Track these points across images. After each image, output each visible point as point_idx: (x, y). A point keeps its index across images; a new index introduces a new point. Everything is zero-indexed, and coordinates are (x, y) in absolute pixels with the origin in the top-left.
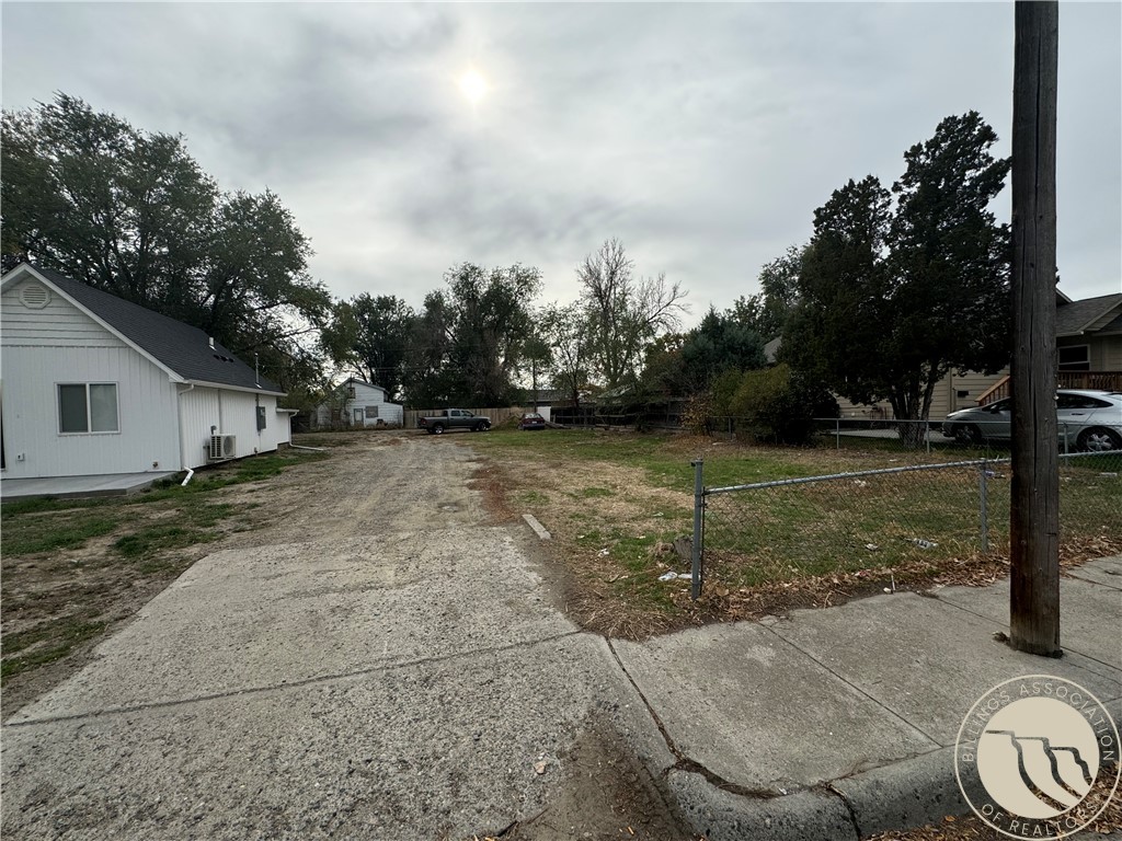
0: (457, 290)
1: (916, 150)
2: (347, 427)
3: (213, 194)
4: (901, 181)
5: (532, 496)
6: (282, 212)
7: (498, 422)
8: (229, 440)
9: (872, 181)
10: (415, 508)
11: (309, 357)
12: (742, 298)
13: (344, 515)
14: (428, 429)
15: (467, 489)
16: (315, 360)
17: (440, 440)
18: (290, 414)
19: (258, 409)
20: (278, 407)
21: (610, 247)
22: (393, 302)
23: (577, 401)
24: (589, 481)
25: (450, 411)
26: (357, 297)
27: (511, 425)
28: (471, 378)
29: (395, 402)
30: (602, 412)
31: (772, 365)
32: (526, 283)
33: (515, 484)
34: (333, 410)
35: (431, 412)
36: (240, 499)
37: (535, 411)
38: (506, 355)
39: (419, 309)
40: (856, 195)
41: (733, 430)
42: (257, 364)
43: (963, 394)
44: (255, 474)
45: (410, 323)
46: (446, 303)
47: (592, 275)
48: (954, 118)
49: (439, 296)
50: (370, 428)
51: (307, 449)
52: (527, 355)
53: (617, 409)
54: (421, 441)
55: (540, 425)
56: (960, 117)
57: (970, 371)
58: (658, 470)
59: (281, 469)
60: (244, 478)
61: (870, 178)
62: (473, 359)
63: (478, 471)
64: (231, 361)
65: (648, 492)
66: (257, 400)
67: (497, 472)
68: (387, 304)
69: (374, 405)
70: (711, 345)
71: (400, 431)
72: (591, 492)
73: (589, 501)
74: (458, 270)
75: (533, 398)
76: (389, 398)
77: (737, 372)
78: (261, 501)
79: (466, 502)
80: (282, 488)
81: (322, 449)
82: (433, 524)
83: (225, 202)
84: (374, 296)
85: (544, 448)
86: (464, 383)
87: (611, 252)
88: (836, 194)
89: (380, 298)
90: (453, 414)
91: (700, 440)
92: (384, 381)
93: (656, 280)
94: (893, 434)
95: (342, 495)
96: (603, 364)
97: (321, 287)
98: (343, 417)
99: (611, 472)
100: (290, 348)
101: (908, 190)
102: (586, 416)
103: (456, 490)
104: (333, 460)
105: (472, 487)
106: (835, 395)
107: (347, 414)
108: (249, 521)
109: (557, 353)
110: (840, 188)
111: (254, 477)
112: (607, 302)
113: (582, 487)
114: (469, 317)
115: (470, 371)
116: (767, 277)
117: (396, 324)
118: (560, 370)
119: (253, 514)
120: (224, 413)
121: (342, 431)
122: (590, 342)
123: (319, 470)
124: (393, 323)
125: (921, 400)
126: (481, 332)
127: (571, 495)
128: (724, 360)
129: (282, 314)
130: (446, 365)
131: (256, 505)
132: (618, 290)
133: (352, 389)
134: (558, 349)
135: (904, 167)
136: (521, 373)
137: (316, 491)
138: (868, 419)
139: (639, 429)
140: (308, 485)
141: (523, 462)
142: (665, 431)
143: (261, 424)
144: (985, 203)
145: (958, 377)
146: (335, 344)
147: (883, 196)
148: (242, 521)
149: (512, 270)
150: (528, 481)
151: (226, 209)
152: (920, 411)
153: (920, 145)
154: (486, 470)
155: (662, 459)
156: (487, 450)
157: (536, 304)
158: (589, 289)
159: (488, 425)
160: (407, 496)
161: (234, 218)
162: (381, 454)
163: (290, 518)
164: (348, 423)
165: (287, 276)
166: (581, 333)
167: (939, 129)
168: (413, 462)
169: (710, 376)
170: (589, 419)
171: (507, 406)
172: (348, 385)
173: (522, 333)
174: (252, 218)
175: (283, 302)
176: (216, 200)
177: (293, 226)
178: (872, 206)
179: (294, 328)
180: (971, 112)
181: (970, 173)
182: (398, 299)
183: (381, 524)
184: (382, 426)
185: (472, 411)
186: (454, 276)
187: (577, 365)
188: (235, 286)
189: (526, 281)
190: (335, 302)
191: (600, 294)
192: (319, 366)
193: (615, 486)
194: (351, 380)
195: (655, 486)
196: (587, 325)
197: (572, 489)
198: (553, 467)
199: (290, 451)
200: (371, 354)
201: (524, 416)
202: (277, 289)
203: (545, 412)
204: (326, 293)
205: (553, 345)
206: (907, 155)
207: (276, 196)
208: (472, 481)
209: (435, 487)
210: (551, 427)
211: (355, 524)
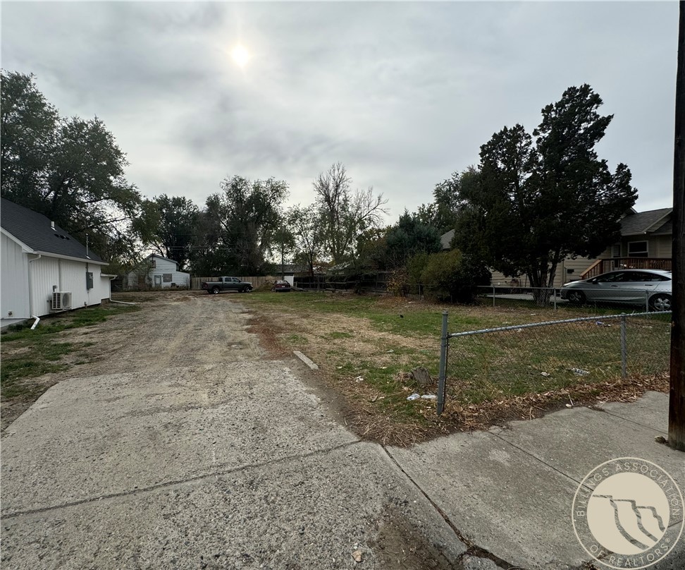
0: (229, 195)
1: (548, 109)
2: (150, 288)
3: (54, 118)
4: (539, 128)
5: (295, 338)
6: (107, 134)
7: (257, 287)
8: (67, 297)
9: (519, 128)
10: (211, 347)
11: (124, 238)
12: (423, 205)
13: (160, 351)
14: (208, 290)
15: (247, 333)
16: (129, 240)
17: (218, 298)
18: (110, 278)
19: (88, 274)
20: (102, 273)
21: (336, 168)
22: (184, 201)
23: (312, 272)
24: (332, 327)
25: (224, 278)
26: (158, 197)
27: (267, 288)
28: (239, 255)
29: (184, 271)
30: (331, 280)
31: (448, 250)
32: (277, 191)
33: (280, 330)
34: (139, 276)
35: (210, 278)
36: (77, 339)
37: (283, 279)
38: (262, 240)
39: (202, 206)
40: (509, 137)
41: (422, 293)
42: (87, 242)
43: (570, 271)
44: (87, 321)
45: (195, 216)
46: (222, 203)
47: (324, 187)
48: (574, 88)
49: (216, 198)
50: (166, 289)
51: (123, 304)
52: (277, 240)
53: (342, 278)
54: (205, 299)
55: (286, 289)
56: (578, 87)
57: (579, 257)
58: (379, 320)
59: (105, 317)
60: (78, 324)
61: (518, 126)
62: (240, 242)
63: (250, 320)
64: (68, 239)
65: (377, 335)
66: (87, 268)
67: (265, 321)
68: (179, 202)
69: (169, 273)
70: (406, 236)
71: (188, 292)
72: (336, 335)
73: (336, 341)
74: (230, 180)
75: (280, 270)
76: (180, 269)
77: (425, 254)
78: (93, 341)
79: (247, 342)
80: (109, 331)
81: (133, 303)
82: (227, 358)
83: (64, 125)
84: (170, 197)
85: (294, 303)
86: (233, 259)
87: (336, 172)
88: (495, 136)
89: (174, 199)
90: (227, 280)
91: (399, 299)
92: (176, 256)
93: (366, 192)
94: (530, 297)
95: (154, 337)
96: (330, 247)
97: (134, 188)
98: (147, 281)
99: (345, 321)
100: (111, 231)
101: (543, 135)
102: (319, 283)
103: (239, 334)
104: (143, 311)
105: (249, 331)
106: (491, 270)
107: (150, 279)
108: (87, 356)
109: (298, 240)
110: (498, 132)
111: (86, 323)
112: (333, 207)
113: (329, 332)
114: (238, 213)
115: (238, 250)
116: (438, 192)
117: (186, 217)
118: (301, 251)
119: (88, 350)
120: (63, 277)
121: (145, 291)
122: (321, 233)
123: (135, 318)
124: (183, 216)
125: (549, 275)
126: (246, 223)
127: (323, 337)
128: (415, 246)
129: (105, 207)
130: (220, 246)
131: (90, 344)
132: (341, 198)
133: (153, 262)
134: (300, 236)
135: (541, 119)
136: (273, 252)
137: (135, 333)
138: (509, 287)
139: (356, 292)
140: (128, 329)
141: (282, 314)
142: (374, 293)
143: (89, 285)
144: (592, 145)
145: (571, 260)
146: (143, 228)
147: (526, 138)
148: (81, 355)
149: (268, 182)
150: (289, 327)
151: (64, 129)
152: (548, 282)
153: (552, 105)
154: (256, 319)
155: (377, 312)
156: (254, 305)
157: (284, 207)
158: (321, 196)
159: (251, 288)
160: (203, 337)
161: (70, 137)
162: (177, 307)
163: (118, 354)
164: (151, 285)
165: (109, 179)
166: (316, 226)
167: (564, 95)
168: (203, 313)
169: (406, 256)
170: (321, 285)
171: (263, 275)
172: (151, 259)
173: (274, 226)
174: (84, 137)
175: (105, 198)
176: (57, 123)
177: (114, 144)
178: (518, 145)
179: (114, 217)
180: (585, 85)
181: (584, 125)
182: (187, 199)
183: (188, 357)
184: (175, 288)
185: (239, 278)
186: (227, 185)
187: (313, 248)
188: (70, 185)
189: (277, 190)
190: (143, 199)
191: (328, 199)
192: (131, 244)
193: (351, 331)
194: (153, 255)
195: (380, 331)
196: (321, 221)
197: (322, 333)
198: (304, 317)
199: (110, 304)
200: (167, 237)
201: (276, 282)
202: (101, 189)
203: (290, 280)
204: (137, 193)
205: (297, 234)
206: (543, 111)
207: (102, 122)
208: (249, 326)
209: (222, 331)
210: (294, 290)
211: (169, 358)
